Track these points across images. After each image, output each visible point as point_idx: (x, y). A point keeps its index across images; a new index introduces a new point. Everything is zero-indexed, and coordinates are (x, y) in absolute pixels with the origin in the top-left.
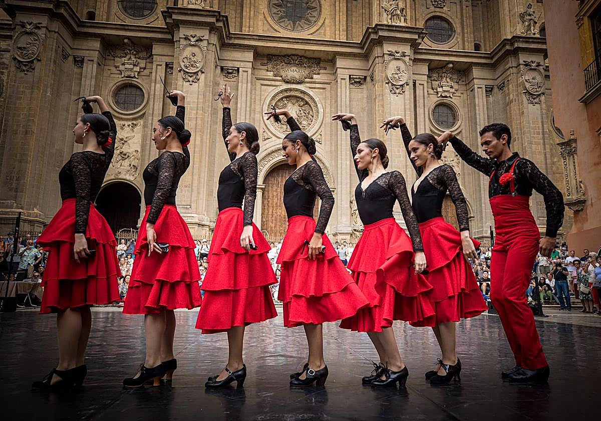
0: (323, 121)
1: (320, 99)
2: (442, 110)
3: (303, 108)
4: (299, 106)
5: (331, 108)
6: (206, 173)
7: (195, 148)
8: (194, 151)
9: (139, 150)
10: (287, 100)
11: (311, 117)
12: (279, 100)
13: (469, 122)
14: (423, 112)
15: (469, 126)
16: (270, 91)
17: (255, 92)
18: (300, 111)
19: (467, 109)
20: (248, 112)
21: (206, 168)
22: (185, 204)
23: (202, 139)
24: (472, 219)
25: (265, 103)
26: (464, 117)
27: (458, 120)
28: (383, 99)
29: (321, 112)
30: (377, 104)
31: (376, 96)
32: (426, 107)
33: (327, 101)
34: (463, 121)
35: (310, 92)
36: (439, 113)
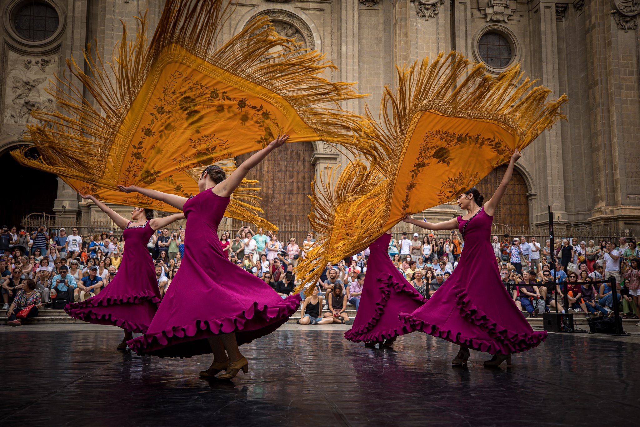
1: (316, 25)
2: (492, 40)
5: (332, 38)
9: (54, 99)
11: (303, 52)
13: (531, 58)
14: (464, 44)
15: (531, 64)
16: (243, 13)
19: (528, 40)
24: (533, 197)
26: (523, 50)
27: (516, 56)
28: (406, 25)
29: (318, 44)
30: (398, 32)
31: (396, 20)
32: (468, 37)
33: (326, 28)
34: (522, 57)
35: (301, 15)
36: (487, 45)
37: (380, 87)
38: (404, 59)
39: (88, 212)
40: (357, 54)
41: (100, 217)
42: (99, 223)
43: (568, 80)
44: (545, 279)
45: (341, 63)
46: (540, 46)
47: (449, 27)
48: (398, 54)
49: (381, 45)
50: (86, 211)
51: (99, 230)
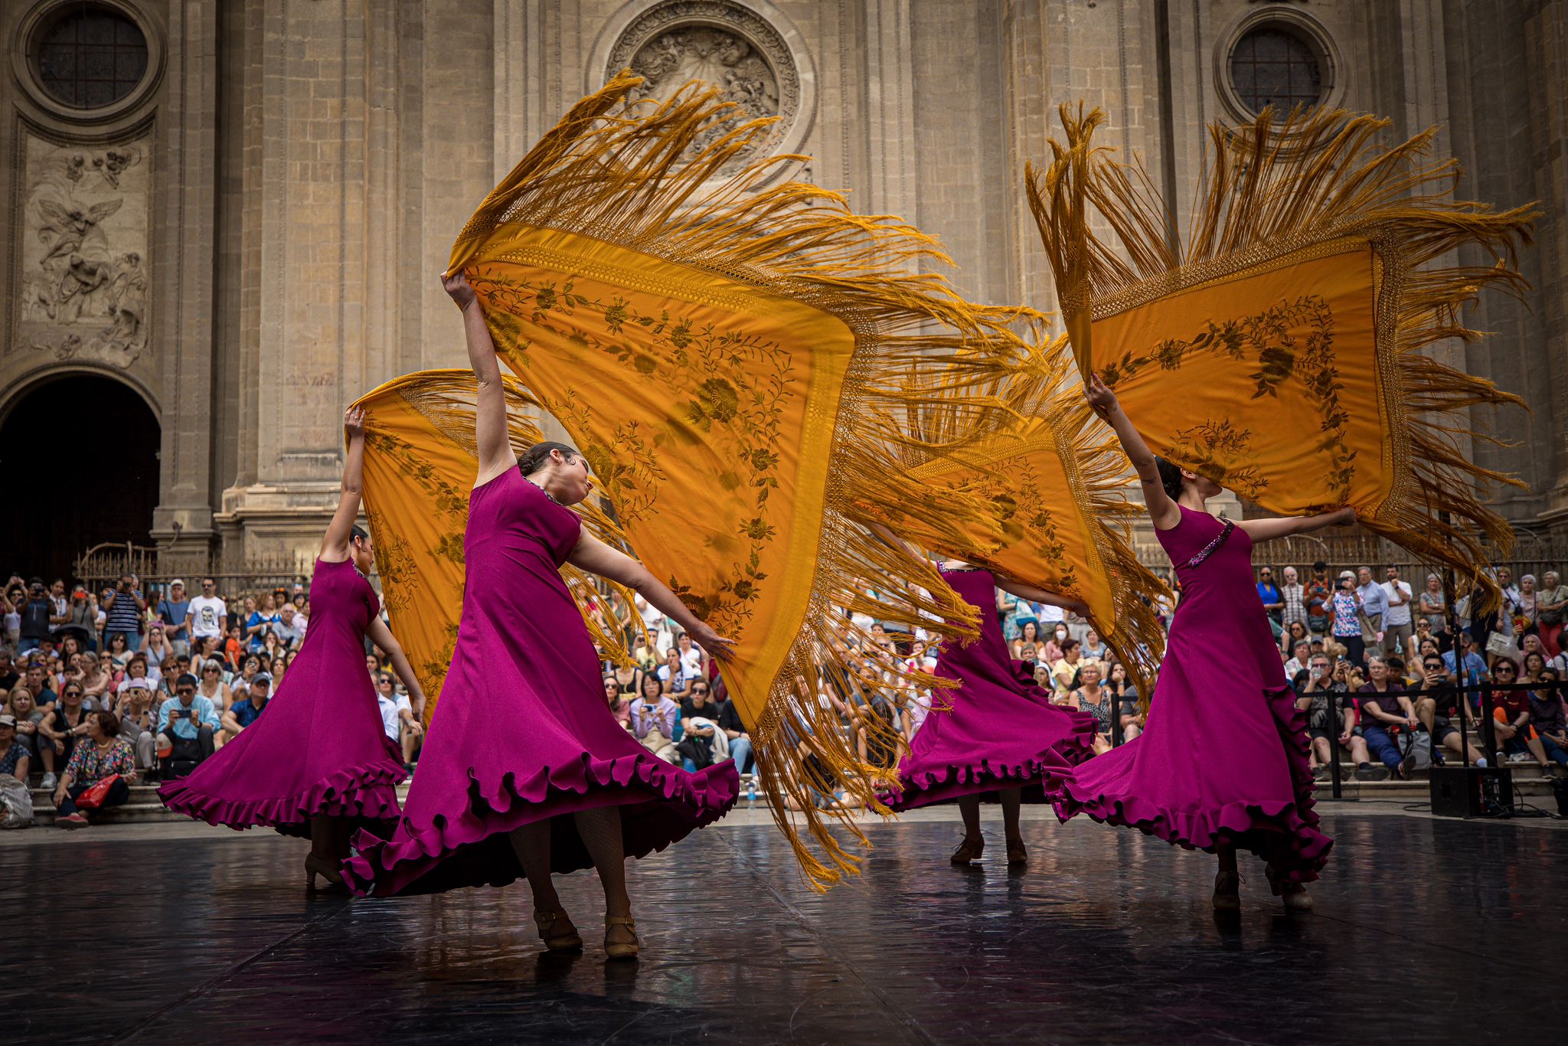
0: (814, 115)
1: (799, 33)
2: (1266, 47)
3: (740, 72)
4: (725, 63)
5: (843, 65)
6: (390, 330)
7: (343, 237)
8: (342, 249)
9: (142, 253)
10: (677, 44)
11: (769, 104)
12: (648, 45)
13: (1373, 92)
14: (1193, 64)
16: (612, 11)
17: (558, 19)
18: (729, 82)
19: (1366, 44)
20: (533, 97)
21: (390, 313)
22: (317, 445)
23: (368, 203)
25: (595, 57)
26: (1353, 73)
27: (1332, 87)
28: (1037, 20)
29: (806, 82)
30: (1016, 41)
31: (1010, 9)
32: (1204, 43)
33: (827, 40)
34: (1350, 92)
35: (761, 7)
36: (1255, 63)
37: (973, 188)
38: (1033, 112)
39: (237, 538)
40: (908, 103)
41: (268, 549)
42: (265, 566)
43: (1477, 147)
44: (1430, 677)
45: (868, 130)
46: (1399, 59)
47: (1153, 21)
48: (1019, 98)
49: (972, 77)
50: (233, 534)
51: (265, 581)
